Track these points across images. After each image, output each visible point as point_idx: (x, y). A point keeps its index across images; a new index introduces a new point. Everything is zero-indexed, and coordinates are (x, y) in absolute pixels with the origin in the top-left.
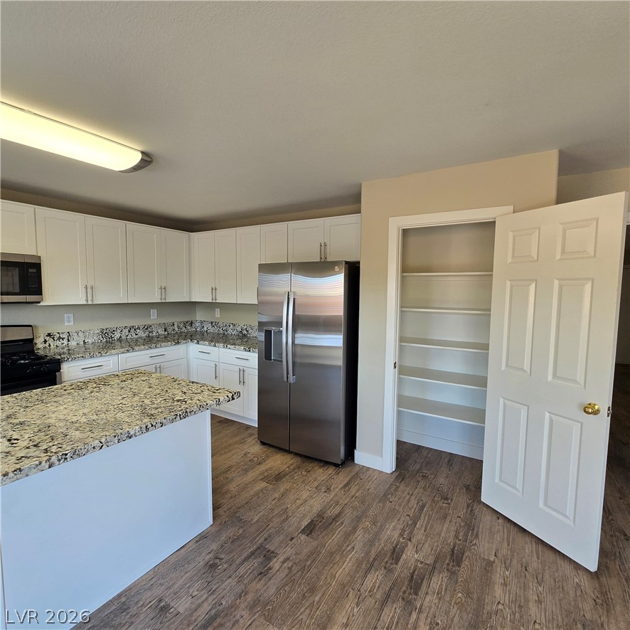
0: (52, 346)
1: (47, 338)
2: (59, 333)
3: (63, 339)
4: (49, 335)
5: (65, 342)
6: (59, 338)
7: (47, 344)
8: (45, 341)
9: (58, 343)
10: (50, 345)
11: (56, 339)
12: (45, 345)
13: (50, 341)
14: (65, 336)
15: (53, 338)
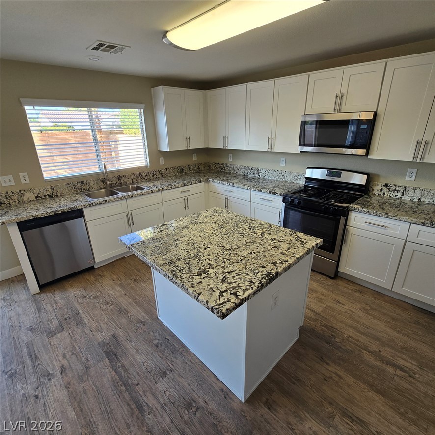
0: (386, 196)
1: (384, 188)
2: (395, 185)
3: (398, 192)
4: (386, 185)
5: (399, 195)
6: (395, 190)
7: (382, 193)
8: (381, 190)
9: (392, 194)
10: (384, 194)
11: (391, 190)
12: (380, 193)
13: (386, 190)
14: (401, 190)
15: (389, 189)
